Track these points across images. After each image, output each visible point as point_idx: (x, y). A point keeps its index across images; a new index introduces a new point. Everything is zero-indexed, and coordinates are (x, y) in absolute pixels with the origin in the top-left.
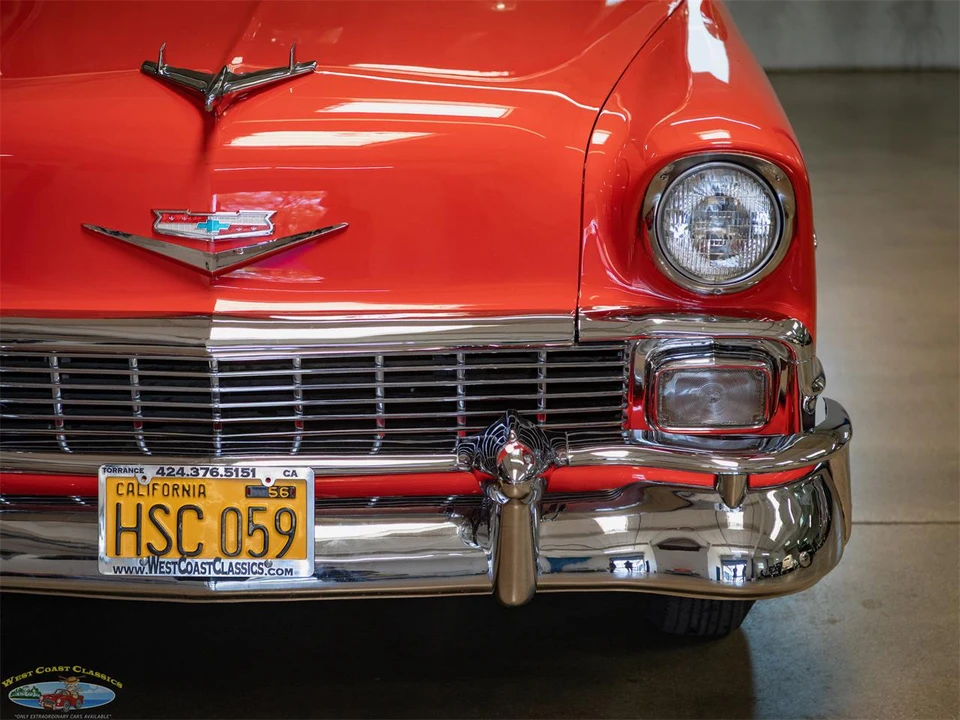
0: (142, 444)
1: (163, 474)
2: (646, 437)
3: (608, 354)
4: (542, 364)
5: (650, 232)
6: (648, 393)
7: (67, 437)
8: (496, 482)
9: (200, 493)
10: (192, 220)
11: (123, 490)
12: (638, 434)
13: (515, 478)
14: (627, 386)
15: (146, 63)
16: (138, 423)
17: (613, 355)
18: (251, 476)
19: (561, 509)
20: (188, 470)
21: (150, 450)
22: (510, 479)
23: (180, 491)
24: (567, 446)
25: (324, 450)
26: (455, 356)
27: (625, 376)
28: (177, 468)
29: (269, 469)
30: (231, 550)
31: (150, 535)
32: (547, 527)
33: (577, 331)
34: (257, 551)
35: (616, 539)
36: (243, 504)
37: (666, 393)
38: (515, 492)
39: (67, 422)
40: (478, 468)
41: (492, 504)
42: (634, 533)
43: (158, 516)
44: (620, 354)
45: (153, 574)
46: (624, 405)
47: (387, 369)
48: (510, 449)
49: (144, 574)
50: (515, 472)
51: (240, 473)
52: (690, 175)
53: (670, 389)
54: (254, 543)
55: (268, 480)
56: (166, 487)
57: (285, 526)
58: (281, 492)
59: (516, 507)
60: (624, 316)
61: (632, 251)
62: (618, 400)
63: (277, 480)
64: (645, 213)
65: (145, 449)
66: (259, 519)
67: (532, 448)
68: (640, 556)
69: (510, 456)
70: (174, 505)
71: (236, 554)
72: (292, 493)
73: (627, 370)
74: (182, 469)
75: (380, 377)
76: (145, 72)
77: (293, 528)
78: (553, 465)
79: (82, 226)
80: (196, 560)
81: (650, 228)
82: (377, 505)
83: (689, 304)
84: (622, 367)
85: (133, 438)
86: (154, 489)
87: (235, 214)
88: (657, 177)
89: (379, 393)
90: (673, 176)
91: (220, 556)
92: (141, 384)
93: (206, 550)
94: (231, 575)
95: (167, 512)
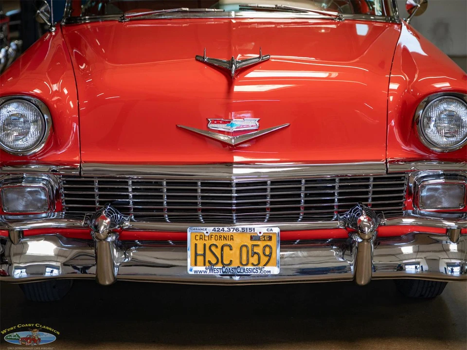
0: (201, 218)
1: (215, 231)
2: (413, 213)
3: (398, 178)
4: (371, 183)
5: (418, 126)
6: (414, 195)
7: (169, 216)
8: (357, 232)
9: (231, 239)
10: (224, 123)
11: (198, 238)
12: (410, 211)
13: (367, 230)
14: (405, 192)
15: (197, 56)
16: (199, 209)
17: (399, 178)
18: (253, 232)
19: (379, 244)
20: (226, 229)
21: (204, 221)
22: (364, 231)
23: (222, 238)
24: (384, 217)
25: (282, 220)
26: (335, 179)
27: (405, 188)
28: (221, 228)
29: (261, 228)
30: (244, 263)
31: (209, 257)
32: (376, 252)
33: (387, 169)
34: (256, 263)
35: (409, 256)
36: (249, 243)
37: (422, 195)
38: (367, 237)
39: (168, 209)
40: (348, 227)
41: (355, 242)
42: (416, 254)
43: (213, 248)
44: (402, 178)
45: (211, 274)
46: (404, 200)
47: (306, 186)
48: (362, 218)
49: (207, 274)
50: (366, 228)
51: (248, 230)
52: (435, 102)
53: (424, 193)
54: (254, 260)
55: (260, 233)
56: (216, 237)
57: (267, 253)
58: (266, 238)
59: (366, 243)
60: (402, 162)
61: (409, 134)
62: (401, 198)
63: (264, 233)
64: (415, 118)
65: (202, 220)
66: (256, 250)
67: (372, 218)
68: (418, 263)
69: (363, 221)
70: (220, 243)
71: (247, 265)
72: (270, 238)
73: (406, 185)
74: (223, 229)
75: (303, 189)
76: (197, 60)
77: (271, 253)
78: (380, 225)
79: (176, 125)
80: (229, 267)
81: (417, 124)
82: (299, 243)
83: (432, 156)
84: (404, 183)
85: (197, 216)
86: (211, 237)
87: (242, 120)
88: (421, 104)
89: (302, 196)
90: (428, 102)
91: (239, 265)
92: (201, 192)
93: (233, 263)
94: (244, 273)
95: (217, 247)
